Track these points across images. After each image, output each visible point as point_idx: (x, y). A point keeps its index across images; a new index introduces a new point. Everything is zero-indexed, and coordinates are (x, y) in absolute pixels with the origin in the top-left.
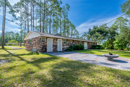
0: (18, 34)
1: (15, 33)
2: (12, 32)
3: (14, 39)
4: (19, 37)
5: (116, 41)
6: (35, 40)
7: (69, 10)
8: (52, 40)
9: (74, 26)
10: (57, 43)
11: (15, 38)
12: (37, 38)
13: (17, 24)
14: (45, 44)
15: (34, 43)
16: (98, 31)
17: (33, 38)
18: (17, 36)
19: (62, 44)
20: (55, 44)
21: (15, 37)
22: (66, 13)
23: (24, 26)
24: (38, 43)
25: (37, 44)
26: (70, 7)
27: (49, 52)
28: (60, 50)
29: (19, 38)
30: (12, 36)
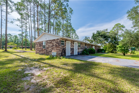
0: (16, 37)
1: (13, 35)
2: (10, 35)
3: (12, 42)
4: (17, 39)
5: (119, 45)
6: (50, 43)
7: (72, 14)
8: (70, 43)
9: (74, 30)
10: (74, 46)
11: (14, 41)
12: (54, 40)
13: (17, 25)
14: (64, 47)
15: (50, 46)
16: (101, 36)
17: (47, 41)
18: (15, 39)
19: (77, 48)
20: (72, 48)
21: (13, 39)
22: (69, 16)
23: (25, 28)
24: (56, 46)
25: (54, 47)
26: (73, 11)
27: (67, 56)
28: (76, 54)
29: (18, 41)
30: (10, 38)
